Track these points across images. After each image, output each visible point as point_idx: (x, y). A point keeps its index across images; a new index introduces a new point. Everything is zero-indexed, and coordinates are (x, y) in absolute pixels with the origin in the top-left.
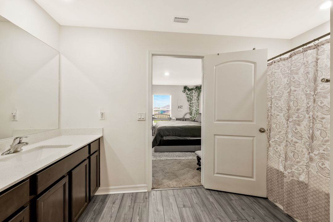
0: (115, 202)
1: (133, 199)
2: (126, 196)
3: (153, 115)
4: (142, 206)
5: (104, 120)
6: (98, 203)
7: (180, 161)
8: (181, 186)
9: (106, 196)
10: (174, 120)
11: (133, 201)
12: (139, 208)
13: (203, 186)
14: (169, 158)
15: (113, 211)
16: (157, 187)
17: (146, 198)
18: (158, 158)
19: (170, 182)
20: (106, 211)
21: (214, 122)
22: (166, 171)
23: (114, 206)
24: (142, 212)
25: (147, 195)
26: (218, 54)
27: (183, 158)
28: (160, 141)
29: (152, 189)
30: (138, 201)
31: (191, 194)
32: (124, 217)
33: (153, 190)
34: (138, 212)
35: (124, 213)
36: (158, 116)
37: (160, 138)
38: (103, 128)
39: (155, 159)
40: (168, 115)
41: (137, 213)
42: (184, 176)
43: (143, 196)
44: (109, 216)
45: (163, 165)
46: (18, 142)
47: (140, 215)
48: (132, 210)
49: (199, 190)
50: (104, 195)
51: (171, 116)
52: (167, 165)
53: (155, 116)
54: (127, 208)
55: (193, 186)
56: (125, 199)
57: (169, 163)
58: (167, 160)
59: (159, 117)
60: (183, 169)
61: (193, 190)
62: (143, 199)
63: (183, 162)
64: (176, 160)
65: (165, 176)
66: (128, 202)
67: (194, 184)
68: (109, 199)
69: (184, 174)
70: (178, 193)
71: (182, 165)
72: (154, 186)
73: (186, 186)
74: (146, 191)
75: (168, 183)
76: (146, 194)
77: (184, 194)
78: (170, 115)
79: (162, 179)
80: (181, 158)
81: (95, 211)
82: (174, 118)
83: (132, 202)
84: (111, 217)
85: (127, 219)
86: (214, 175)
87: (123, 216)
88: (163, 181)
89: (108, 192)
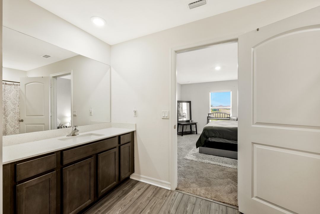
0: (140, 189)
1: (155, 192)
2: (151, 187)
3: (209, 114)
4: (158, 202)
5: (137, 117)
6: (129, 186)
7: (224, 169)
8: (208, 197)
9: (138, 182)
10: (234, 120)
11: (154, 194)
12: (155, 203)
13: (238, 207)
14: (212, 162)
15: (135, 196)
16: (181, 189)
17: (166, 196)
18: (200, 160)
19: (199, 189)
20: (130, 194)
21: (252, 126)
22: (201, 175)
23: (138, 192)
24: (155, 207)
25: (168, 194)
26: (258, 30)
27: (230, 166)
28: (205, 141)
29: (176, 189)
30: (157, 196)
31: (216, 210)
32: (139, 206)
33: (176, 191)
34: (152, 206)
35: (140, 202)
36: (215, 114)
37: (205, 139)
38: (136, 124)
39: (196, 160)
40: (227, 114)
41: (150, 207)
42: (219, 187)
43: (165, 193)
44: (130, 199)
45: (201, 168)
46: (74, 129)
47: (152, 209)
48: (148, 201)
49: (230, 210)
50: (137, 181)
51: (231, 115)
52: (205, 170)
53: (212, 115)
54: (146, 198)
55: (224, 203)
56: (149, 189)
57: (210, 167)
58: (209, 163)
59: (217, 117)
60: (223, 179)
61: (221, 207)
62: (163, 195)
63: (229, 170)
64: (220, 166)
65: (197, 180)
66: (149, 194)
67: (227, 201)
68: (138, 185)
69: (221, 184)
70: (201, 203)
71: (224, 174)
72: (180, 187)
73: (215, 199)
74: (170, 189)
75: (195, 189)
76: (168, 192)
77: (208, 207)
78: (229, 115)
79: (192, 183)
80: (227, 165)
81: (124, 191)
82: (234, 118)
83: (152, 194)
84: (131, 201)
85: (140, 207)
86: (252, 198)
87: (139, 204)
88: (192, 185)
89: (140, 179)
